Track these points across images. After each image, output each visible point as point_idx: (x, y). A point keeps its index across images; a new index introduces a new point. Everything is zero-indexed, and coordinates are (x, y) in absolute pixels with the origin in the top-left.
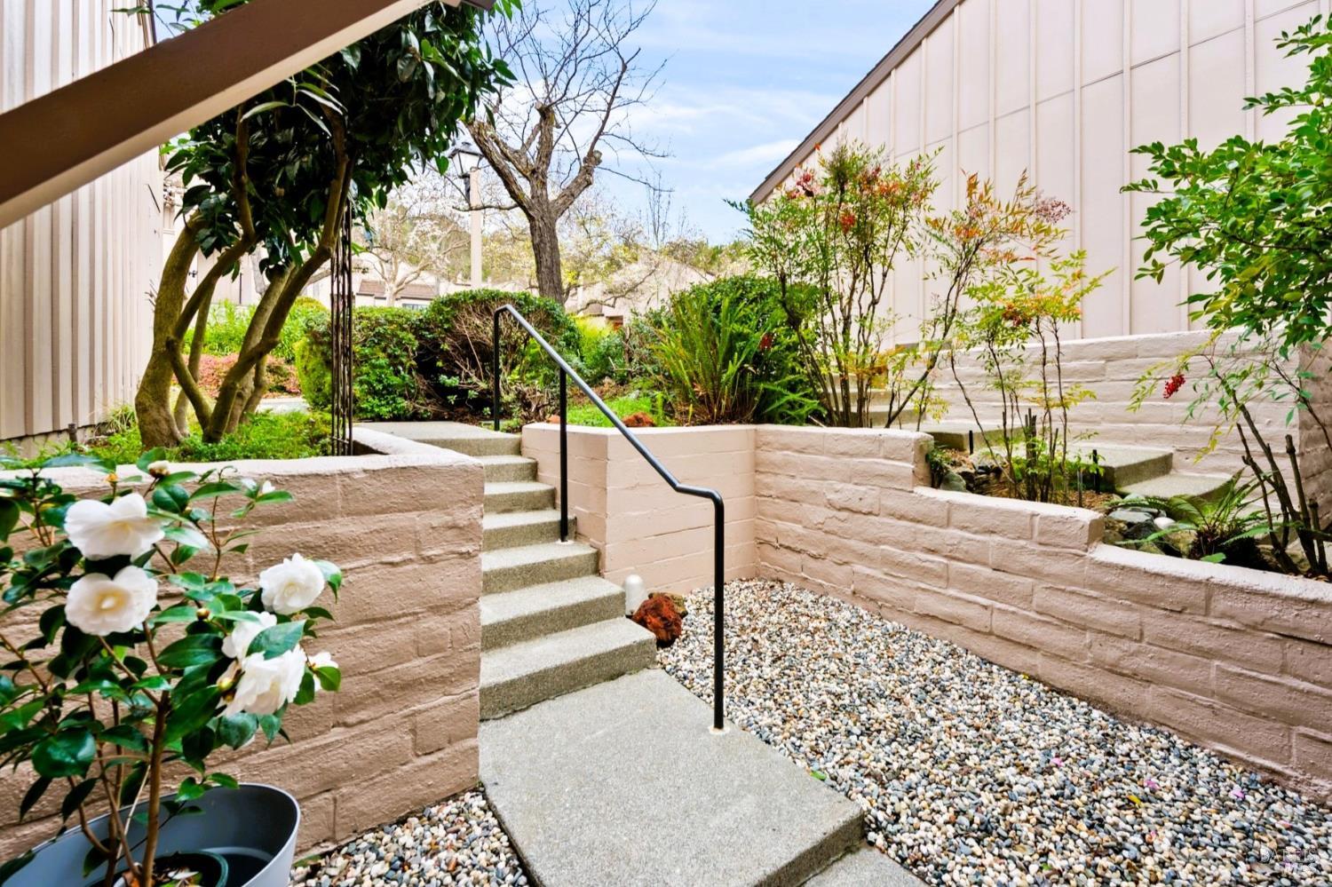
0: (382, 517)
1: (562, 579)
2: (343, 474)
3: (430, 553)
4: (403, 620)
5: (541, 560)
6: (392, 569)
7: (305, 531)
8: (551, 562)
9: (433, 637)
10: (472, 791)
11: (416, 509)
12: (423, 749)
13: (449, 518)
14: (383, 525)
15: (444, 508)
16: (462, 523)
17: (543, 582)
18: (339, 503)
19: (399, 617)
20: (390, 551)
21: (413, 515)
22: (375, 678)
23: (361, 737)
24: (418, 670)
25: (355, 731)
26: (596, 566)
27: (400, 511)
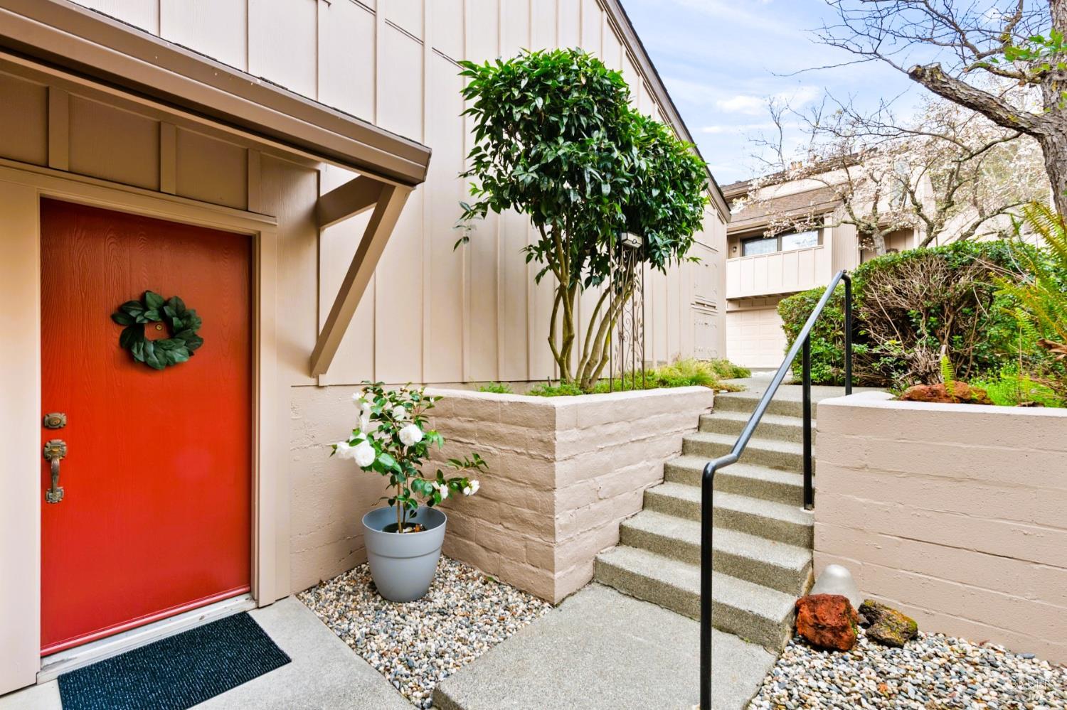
0: (513, 427)
1: (766, 537)
2: (501, 402)
3: (532, 452)
4: (522, 484)
5: (745, 511)
6: (517, 455)
7: (489, 426)
8: (755, 516)
9: (533, 501)
10: (551, 604)
11: (526, 426)
12: (531, 561)
13: (539, 435)
14: (514, 431)
15: (537, 428)
16: (546, 440)
17: (745, 531)
18: (500, 416)
19: (519, 482)
20: (517, 446)
21: (525, 429)
22: (512, 509)
23: (509, 535)
24: (527, 515)
25: (506, 531)
26: (807, 539)
27: (521, 426)
